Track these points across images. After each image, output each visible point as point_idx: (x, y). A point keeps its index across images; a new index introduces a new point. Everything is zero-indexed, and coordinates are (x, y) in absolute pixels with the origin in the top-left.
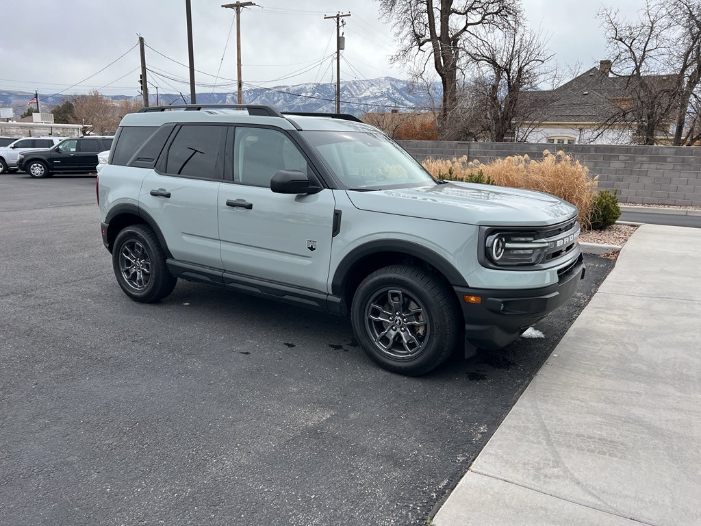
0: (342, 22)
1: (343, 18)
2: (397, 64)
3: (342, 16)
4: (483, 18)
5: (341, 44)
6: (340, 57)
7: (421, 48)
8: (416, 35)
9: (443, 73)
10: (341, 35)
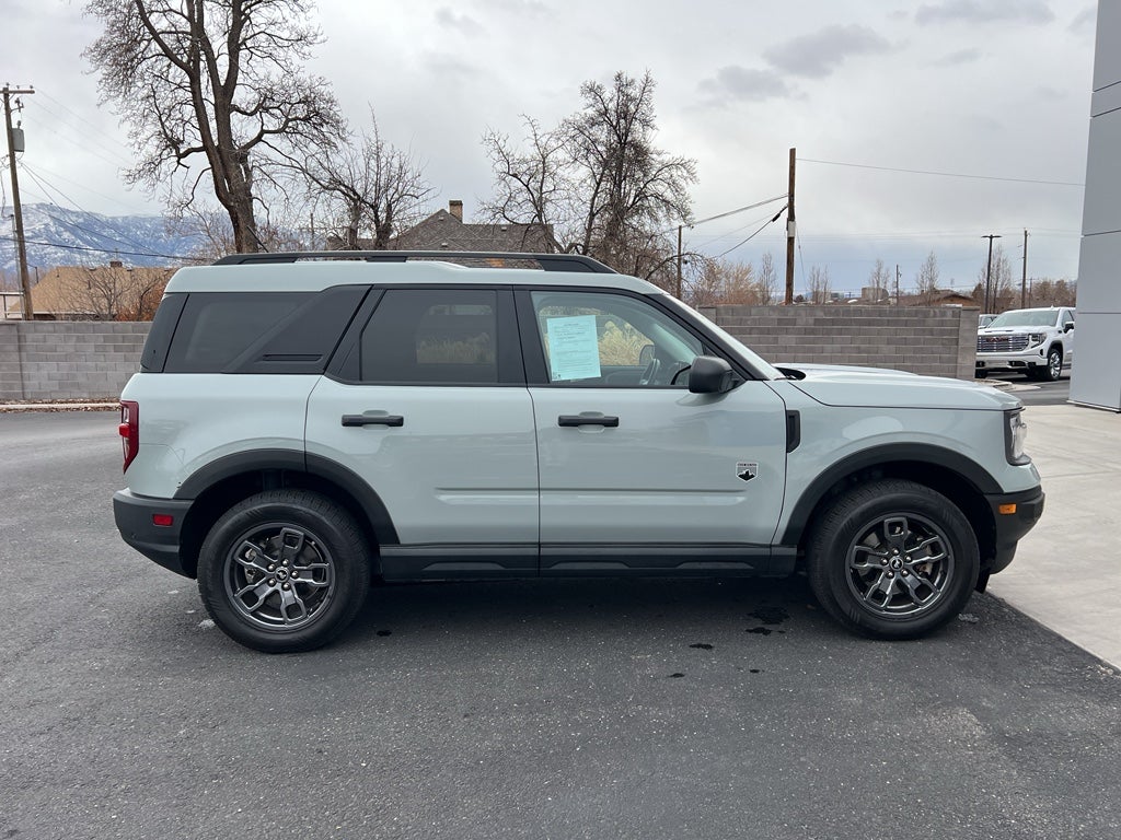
0: (18, 102)
1: (17, 96)
2: (141, 184)
3: (15, 92)
4: (286, 125)
5: (16, 142)
6: (17, 165)
7: (182, 161)
8: (170, 139)
9: (232, 204)
10: (14, 126)
